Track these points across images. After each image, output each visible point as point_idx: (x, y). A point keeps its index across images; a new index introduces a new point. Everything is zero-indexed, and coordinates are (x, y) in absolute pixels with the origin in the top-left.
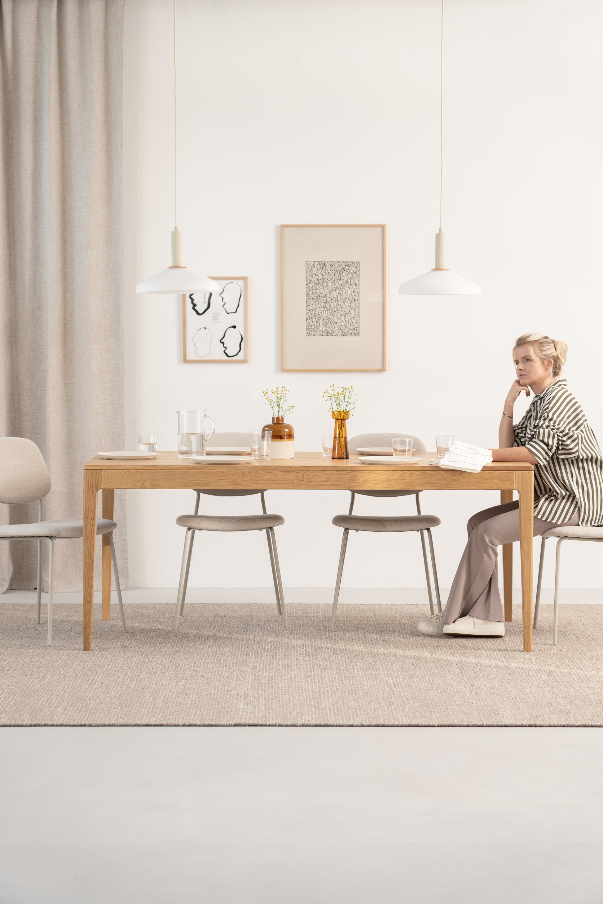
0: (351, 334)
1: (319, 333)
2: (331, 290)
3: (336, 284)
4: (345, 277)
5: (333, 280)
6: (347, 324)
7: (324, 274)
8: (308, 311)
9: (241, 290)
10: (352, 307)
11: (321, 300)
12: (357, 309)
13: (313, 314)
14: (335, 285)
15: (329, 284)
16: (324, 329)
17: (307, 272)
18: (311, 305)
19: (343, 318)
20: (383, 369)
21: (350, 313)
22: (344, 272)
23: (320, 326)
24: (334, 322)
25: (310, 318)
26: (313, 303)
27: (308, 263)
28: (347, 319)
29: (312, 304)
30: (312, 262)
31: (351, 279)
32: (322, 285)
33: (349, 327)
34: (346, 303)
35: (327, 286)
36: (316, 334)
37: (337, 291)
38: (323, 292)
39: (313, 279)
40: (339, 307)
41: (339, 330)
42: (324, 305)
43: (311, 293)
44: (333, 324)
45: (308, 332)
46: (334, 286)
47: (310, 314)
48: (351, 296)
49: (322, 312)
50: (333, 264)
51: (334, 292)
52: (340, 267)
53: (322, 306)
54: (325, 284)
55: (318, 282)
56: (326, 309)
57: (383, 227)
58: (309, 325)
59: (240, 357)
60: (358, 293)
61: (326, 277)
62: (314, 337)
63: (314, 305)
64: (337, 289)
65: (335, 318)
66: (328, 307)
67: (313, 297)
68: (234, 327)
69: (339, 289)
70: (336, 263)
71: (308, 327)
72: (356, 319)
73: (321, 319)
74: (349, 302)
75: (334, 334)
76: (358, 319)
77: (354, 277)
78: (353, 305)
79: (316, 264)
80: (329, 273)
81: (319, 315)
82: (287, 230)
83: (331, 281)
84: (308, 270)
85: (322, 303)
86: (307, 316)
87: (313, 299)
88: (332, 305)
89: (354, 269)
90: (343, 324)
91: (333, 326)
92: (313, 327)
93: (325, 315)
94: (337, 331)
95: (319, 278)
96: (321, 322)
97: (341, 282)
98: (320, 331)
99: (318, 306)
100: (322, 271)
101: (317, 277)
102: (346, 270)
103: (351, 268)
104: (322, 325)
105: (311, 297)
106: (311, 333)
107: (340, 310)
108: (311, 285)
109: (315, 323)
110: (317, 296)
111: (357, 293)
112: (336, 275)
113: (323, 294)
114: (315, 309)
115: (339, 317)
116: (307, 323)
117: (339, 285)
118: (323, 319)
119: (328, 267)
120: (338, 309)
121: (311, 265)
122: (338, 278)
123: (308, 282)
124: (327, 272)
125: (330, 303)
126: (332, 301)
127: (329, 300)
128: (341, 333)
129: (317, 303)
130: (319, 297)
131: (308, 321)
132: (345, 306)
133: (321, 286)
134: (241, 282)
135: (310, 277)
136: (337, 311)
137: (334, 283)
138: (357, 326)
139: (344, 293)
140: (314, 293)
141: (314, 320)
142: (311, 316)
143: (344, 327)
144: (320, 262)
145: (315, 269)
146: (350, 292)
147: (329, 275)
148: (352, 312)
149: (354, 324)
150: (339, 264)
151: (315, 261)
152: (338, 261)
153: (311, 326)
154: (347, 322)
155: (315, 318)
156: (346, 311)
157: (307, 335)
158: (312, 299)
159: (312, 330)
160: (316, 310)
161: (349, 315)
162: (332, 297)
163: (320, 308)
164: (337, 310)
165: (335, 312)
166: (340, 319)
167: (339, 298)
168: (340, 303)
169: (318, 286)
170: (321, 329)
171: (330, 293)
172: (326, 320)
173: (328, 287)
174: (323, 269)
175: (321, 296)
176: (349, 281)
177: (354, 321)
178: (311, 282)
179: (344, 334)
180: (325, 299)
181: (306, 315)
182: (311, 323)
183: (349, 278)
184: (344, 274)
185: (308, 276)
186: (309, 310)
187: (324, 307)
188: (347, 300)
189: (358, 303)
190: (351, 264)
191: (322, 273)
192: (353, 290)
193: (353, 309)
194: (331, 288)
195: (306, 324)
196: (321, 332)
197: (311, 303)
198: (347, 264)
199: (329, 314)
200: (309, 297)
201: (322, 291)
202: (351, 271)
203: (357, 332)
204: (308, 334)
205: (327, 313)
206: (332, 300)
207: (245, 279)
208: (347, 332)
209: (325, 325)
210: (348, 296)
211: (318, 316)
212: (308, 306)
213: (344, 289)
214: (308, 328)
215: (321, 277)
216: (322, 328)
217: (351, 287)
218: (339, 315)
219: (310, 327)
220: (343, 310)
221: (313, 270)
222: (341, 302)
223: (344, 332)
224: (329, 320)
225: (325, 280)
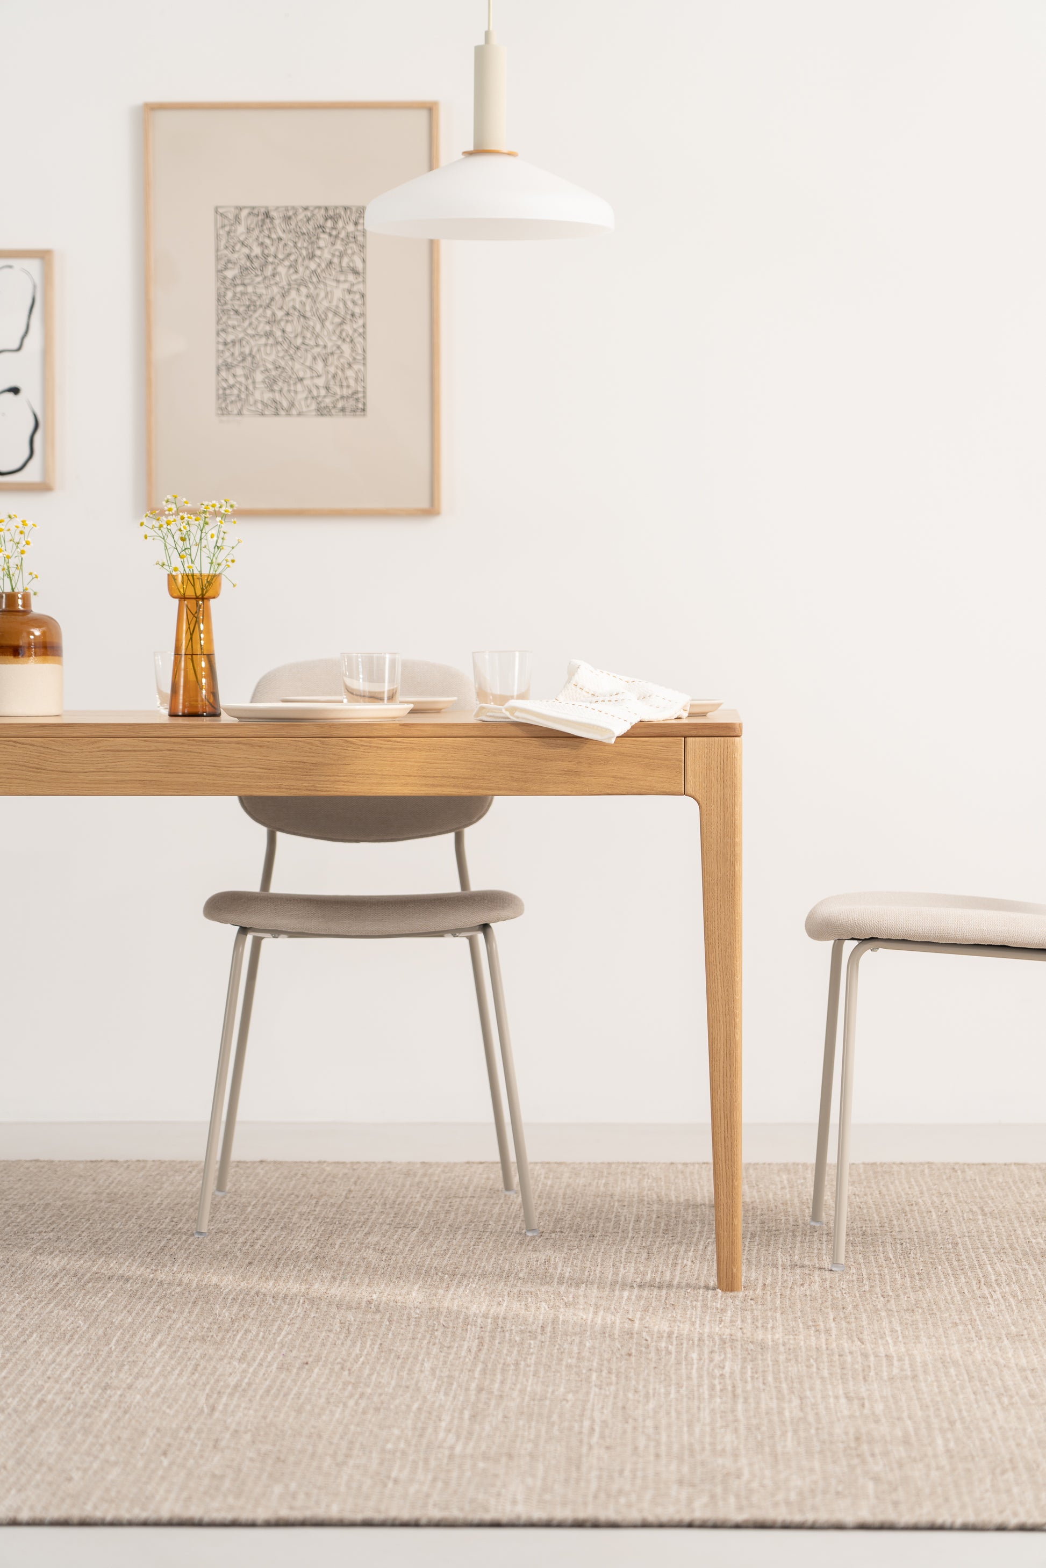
0: (343, 410)
1: (253, 408)
2: (286, 287)
3: (301, 269)
4: (326, 251)
5: (292, 258)
6: (332, 382)
7: (268, 241)
8: (221, 347)
9: (35, 287)
10: (344, 334)
11: (257, 315)
12: (360, 339)
13: (237, 353)
14: (296, 272)
15: (282, 270)
16: (268, 396)
17: (218, 236)
18: (230, 330)
19: (319, 366)
20: (431, 511)
21: (338, 352)
22: (322, 236)
23: (255, 388)
24: (294, 377)
25: (228, 367)
26: (236, 323)
27: (221, 210)
28: (332, 370)
29: (234, 327)
30: (233, 210)
31: (341, 256)
32: (259, 273)
33: (338, 390)
34: (327, 323)
35: (274, 275)
36: (245, 412)
37: (304, 290)
38: (264, 292)
39: (236, 256)
40: (308, 335)
41: (309, 401)
42: (268, 328)
43: (230, 295)
44: (292, 382)
45: (223, 405)
46: (294, 277)
47: (227, 354)
48: (341, 305)
49: (262, 349)
50: (291, 213)
51: (293, 294)
52: (311, 223)
53: (262, 333)
54: (269, 270)
55: (248, 264)
56: (271, 341)
57: (430, 109)
58: (225, 385)
59: (32, 474)
60: (363, 296)
61: (272, 250)
62: (239, 418)
63: (239, 329)
64: (303, 283)
65: (297, 366)
66: (278, 334)
67: (236, 307)
68: (15, 391)
69: (310, 285)
70: (301, 210)
71: (221, 392)
72: (356, 367)
73: (258, 367)
74: (337, 320)
75: (294, 412)
76: (362, 368)
77: (349, 252)
78: (348, 328)
79: (244, 213)
80: (280, 239)
81: (253, 357)
82: (161, 116)
83: (287, 263)
84: (221, 232)
85: (262, 325)
86: (220, 361)
87: (237, 312)
88: (289, 328)
89: (351, 228)
90: (321, 382)
91: (292, 388)
92: (235, 391)
93: (270, 356)
94: (303, 403)
95: (253, 254)
96: (259, 377)
97: (313, 266)
98: (256, 402)
99: (250, 331)
100: (262, 235)
101: (246, 251)
102: (328, 230)
103: (340, 224)
104: (262, 385)
105: (228, 307)
106: (230, 408)
107: (312, 343)
108: (230, 274)
109: (242, 380)
110: (248, 303)
111: (357, 297)
112: (299, 245)
113: (264, 297)
114: (240, 341)
115: (308, 363)
116: (220, 379)
117: (308, 272)
118: (262, 369)
119: (277, 222)
120: (307, 341)
121: (231, 216)
122: (304, 252)
123: (223, 265)
124: (274, 236)
125: (283, 324)
126: (290, 318)
127: (280, 314)
128: (314, 406)
129: (247, 323)
130: (252, 308)
131: (224, 374)
132: (325, 333)
133: (257, 275)
134: (34, 266)
135: (226, 252)
136: (303, 347)
137: (294, 267)
138: (360, 389)
139: (322, 294)
140: (238, 295)
141: (239, 371)
142: (229, 360)
143: (323, 392)
144: (253, 208)
145: (241, 229)
146: (338, 294)
147: (281, 245)
148: (346, 348)
149: (352, 383)
150: (309, 214)
151: (241, 203)
152: (305, 204)
153: (231, 387)
154: (330, 376)
155: (241, 365)
156: (329, 344)
157: (220, 412)
158: (232, 313)
159: (233, 398)
160: (244, 343)
161: (336, 356)
162: (288, 305)
163: (257, 338)
164: (304, 343)
165: (298, 348)
166: (311, 368)
167: (308, 308)
168: (311, 323)
169: (249, 277)
170: (258, 395)
171: (283, 296)
172: (274, 373)
173: (277, 278)
174: (265, 227)
175: (258, 303)
176: (336, 260)
177: (350, 373)
178: (230, 265)
179: (322, 411)
180: (269, 313)
181: (218, 357)
182: (231, 381)
183: (337, 253)
184: (321, 243)
185: (222, 247)
186: (225, 344)
187: (268, 335)
188: (330, 315)
189: (361, 322)
190: (343, 213)
191: (261, 240)
192: (346, 286)
193: (348, 340)
194: (284, 283)
195: (218, 383)
196: (260, 406)
197: (230, 322)
198: (331, 213)
199: (281, 354)
200: (225, 307)
201: (261, 290)
202: (343, 235)
203: (360, 406)
204: (223, 412)
205: (274, 352)
206: (288, 314)
207: (44, 256)
208: (331, 405)
209: (271, 384)
210: (334, 303)
211: (249, 359)
212: (221, 333)
213: (322, 286)
214: (223, 396)
215: (257, 250)
216: (261, 394)
217: (342, 278)
218: (309, 357)
219: (228, 392)
220: (321, 343)
221: (235, 231)
222: (314, 322)
223: (322, 405)
224: (280, 370)
225: (271, 259)
